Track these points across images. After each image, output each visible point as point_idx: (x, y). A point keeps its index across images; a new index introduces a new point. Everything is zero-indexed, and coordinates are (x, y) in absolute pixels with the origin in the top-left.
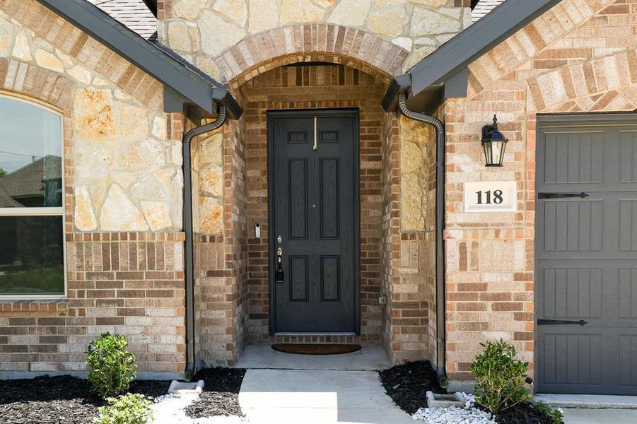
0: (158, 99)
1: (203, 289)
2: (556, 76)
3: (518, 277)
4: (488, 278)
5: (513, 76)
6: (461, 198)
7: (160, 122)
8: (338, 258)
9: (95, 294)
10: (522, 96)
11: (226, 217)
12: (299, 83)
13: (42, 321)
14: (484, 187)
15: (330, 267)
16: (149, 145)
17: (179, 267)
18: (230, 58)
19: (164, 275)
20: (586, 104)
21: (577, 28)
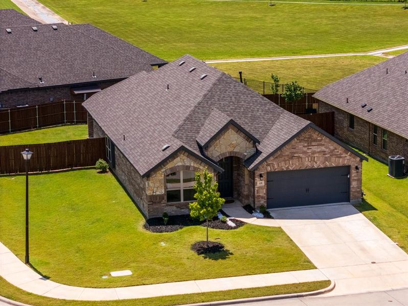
0: (213, 171)
2: (269, 167)
3: (264, 194)
4: (261, 194)
5: (263, 167)
6: (257, 184)
10: (265, 170)
14: (260, 182)
18: (217, 157)
20: (273, 170)
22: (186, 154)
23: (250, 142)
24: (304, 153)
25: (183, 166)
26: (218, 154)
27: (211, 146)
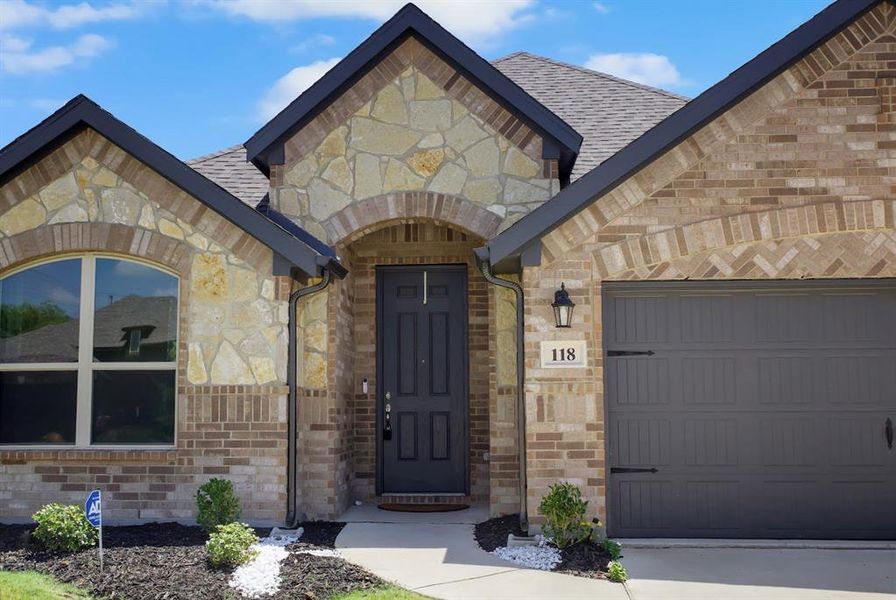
0: (268, 265)
1: (307, 442)
2: (616, 249)
3: (590, 427)
4: (563, 428)
5: (580, 248)
6: (538, 355)
7: (269, 284)
8: (447, 415)
9: (204, 444)
10: (588, 266)
11: (330, 372)
12: (408, 238)
13: (153, 470)
14: (559, 345)
15: (440, 424)
16: (258, 305)
17: (283, 418)
18: (336, 222)
19: (268, 427)
20: (643, 273)
21: (633, 208)
22: (116, 156)
23: (522, 146)
24: (857, 169)
25: (94, 225)
26: (343, 202)
27: (298, 157)
